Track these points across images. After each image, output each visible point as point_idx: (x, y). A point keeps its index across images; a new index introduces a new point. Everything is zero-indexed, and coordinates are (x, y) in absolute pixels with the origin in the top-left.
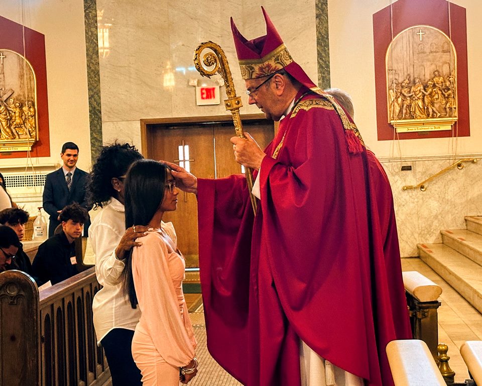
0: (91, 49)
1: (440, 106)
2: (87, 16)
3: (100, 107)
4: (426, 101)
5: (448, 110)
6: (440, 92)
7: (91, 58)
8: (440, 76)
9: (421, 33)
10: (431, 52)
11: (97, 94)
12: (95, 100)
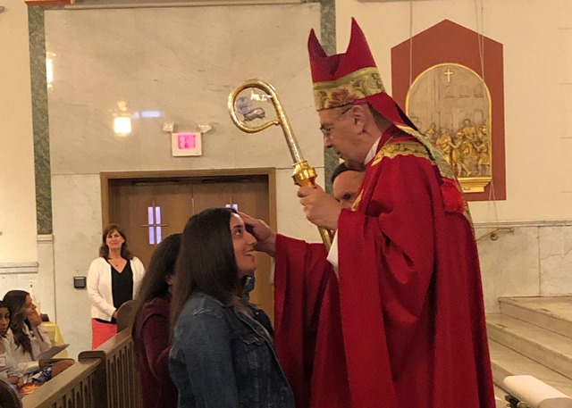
0: (37, 82)
1: (470, 163)
2: (32, 40)
3: (49, 156)
4: (454, 156)
5: (480, 167)
6: (470, 145)
7: (38, 94)
8: (471, 126)
9: (449, 73)
10: (461, 96)
11: (45, 140)
12: (42, 147)
